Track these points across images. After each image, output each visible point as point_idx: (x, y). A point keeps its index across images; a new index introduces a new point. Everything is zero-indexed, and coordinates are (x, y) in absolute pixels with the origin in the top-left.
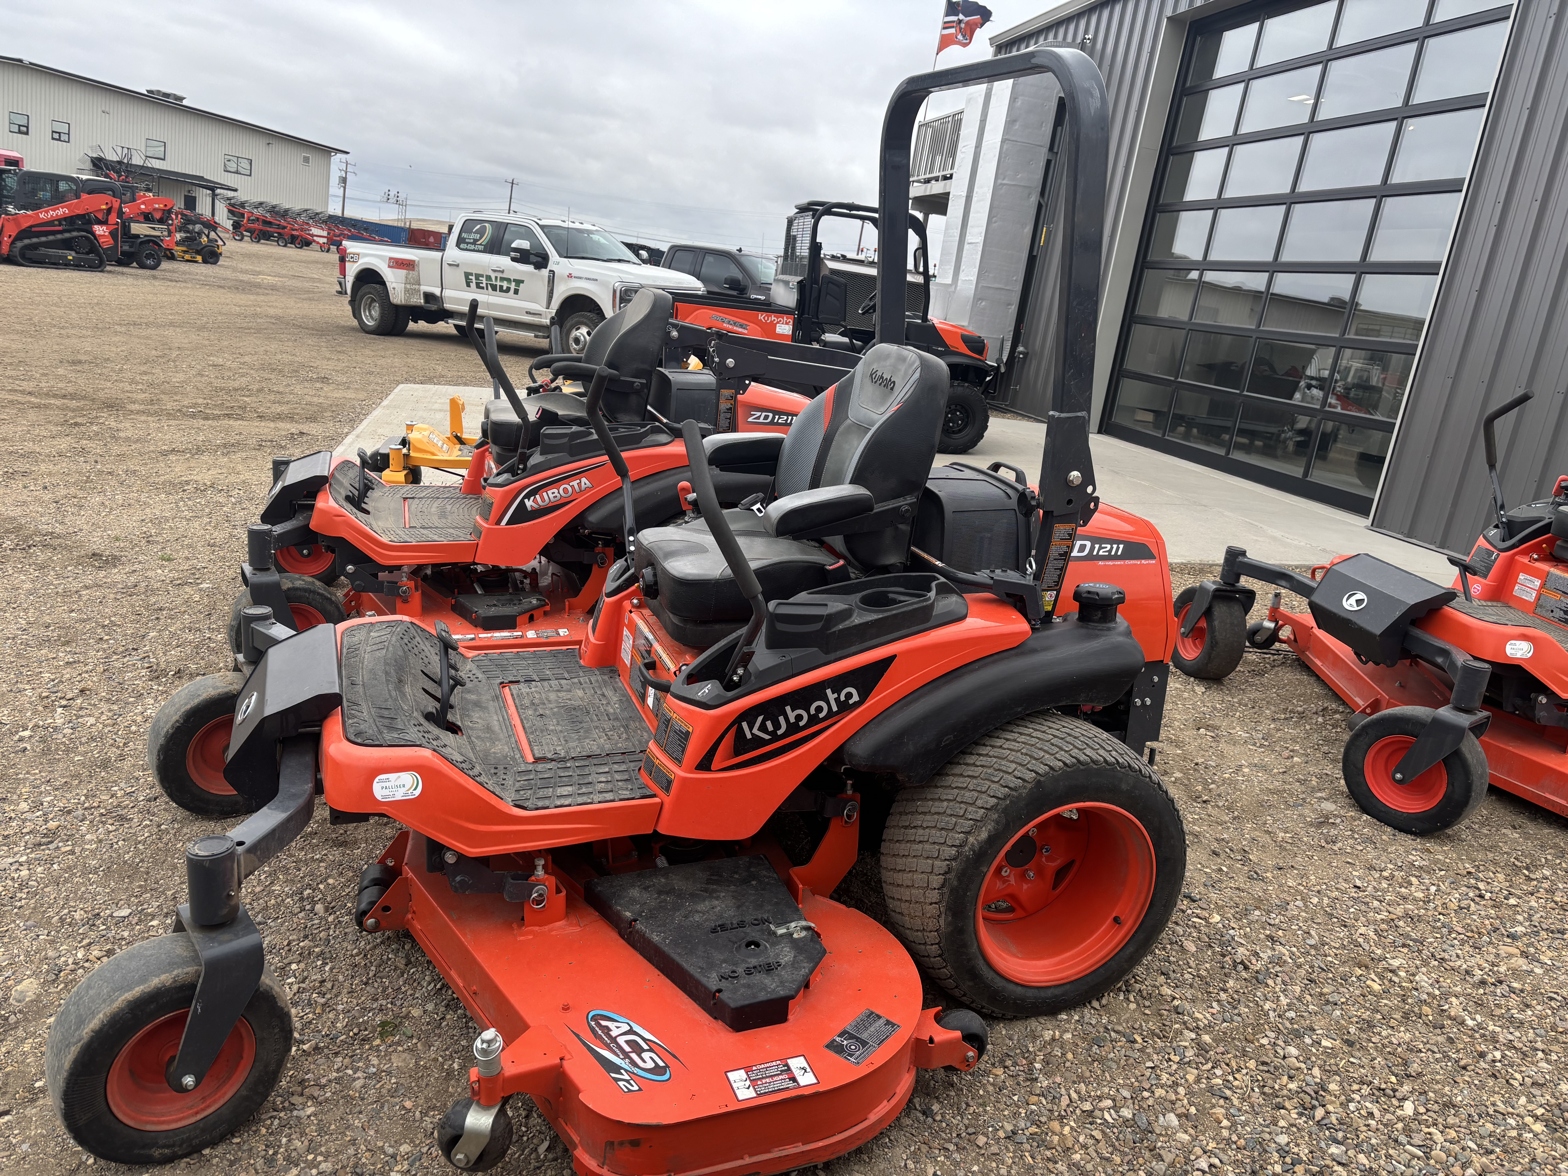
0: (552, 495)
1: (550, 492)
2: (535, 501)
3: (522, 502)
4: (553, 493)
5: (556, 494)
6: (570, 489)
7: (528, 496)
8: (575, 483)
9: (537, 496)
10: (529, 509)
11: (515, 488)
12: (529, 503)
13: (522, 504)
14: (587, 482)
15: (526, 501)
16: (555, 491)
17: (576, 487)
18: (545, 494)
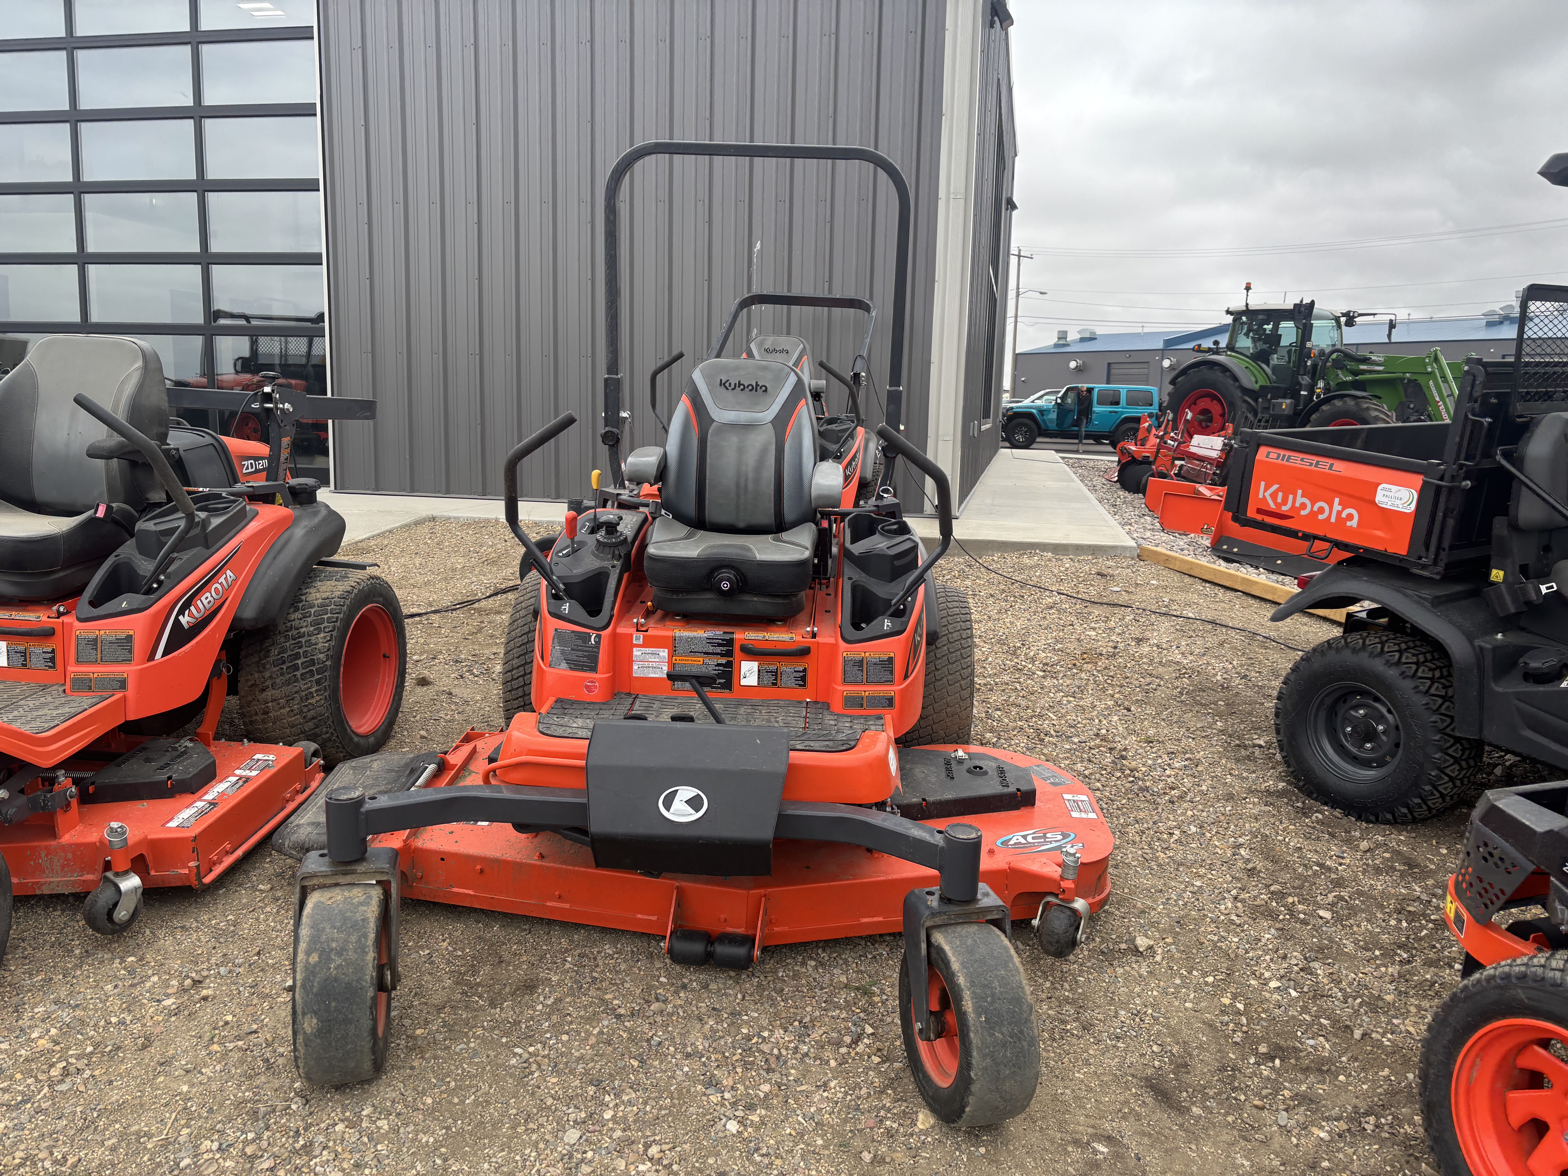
0: (206, 601)
1: (203, 599)
2: (191, 615)
3: (177, 620)
4: (207, 598)
5: (210, 598)
6: (220, 587)
7: (181, 612)
8: (222, 580)
9: (192, 608)
10: (186, 626)
11: (165, 607)
12: (185, 620)
13: (177, 622)
14: (232, 574)
15: (181, 618)
16: (208, 594)
17: (224, 583)
18: (199, 602)
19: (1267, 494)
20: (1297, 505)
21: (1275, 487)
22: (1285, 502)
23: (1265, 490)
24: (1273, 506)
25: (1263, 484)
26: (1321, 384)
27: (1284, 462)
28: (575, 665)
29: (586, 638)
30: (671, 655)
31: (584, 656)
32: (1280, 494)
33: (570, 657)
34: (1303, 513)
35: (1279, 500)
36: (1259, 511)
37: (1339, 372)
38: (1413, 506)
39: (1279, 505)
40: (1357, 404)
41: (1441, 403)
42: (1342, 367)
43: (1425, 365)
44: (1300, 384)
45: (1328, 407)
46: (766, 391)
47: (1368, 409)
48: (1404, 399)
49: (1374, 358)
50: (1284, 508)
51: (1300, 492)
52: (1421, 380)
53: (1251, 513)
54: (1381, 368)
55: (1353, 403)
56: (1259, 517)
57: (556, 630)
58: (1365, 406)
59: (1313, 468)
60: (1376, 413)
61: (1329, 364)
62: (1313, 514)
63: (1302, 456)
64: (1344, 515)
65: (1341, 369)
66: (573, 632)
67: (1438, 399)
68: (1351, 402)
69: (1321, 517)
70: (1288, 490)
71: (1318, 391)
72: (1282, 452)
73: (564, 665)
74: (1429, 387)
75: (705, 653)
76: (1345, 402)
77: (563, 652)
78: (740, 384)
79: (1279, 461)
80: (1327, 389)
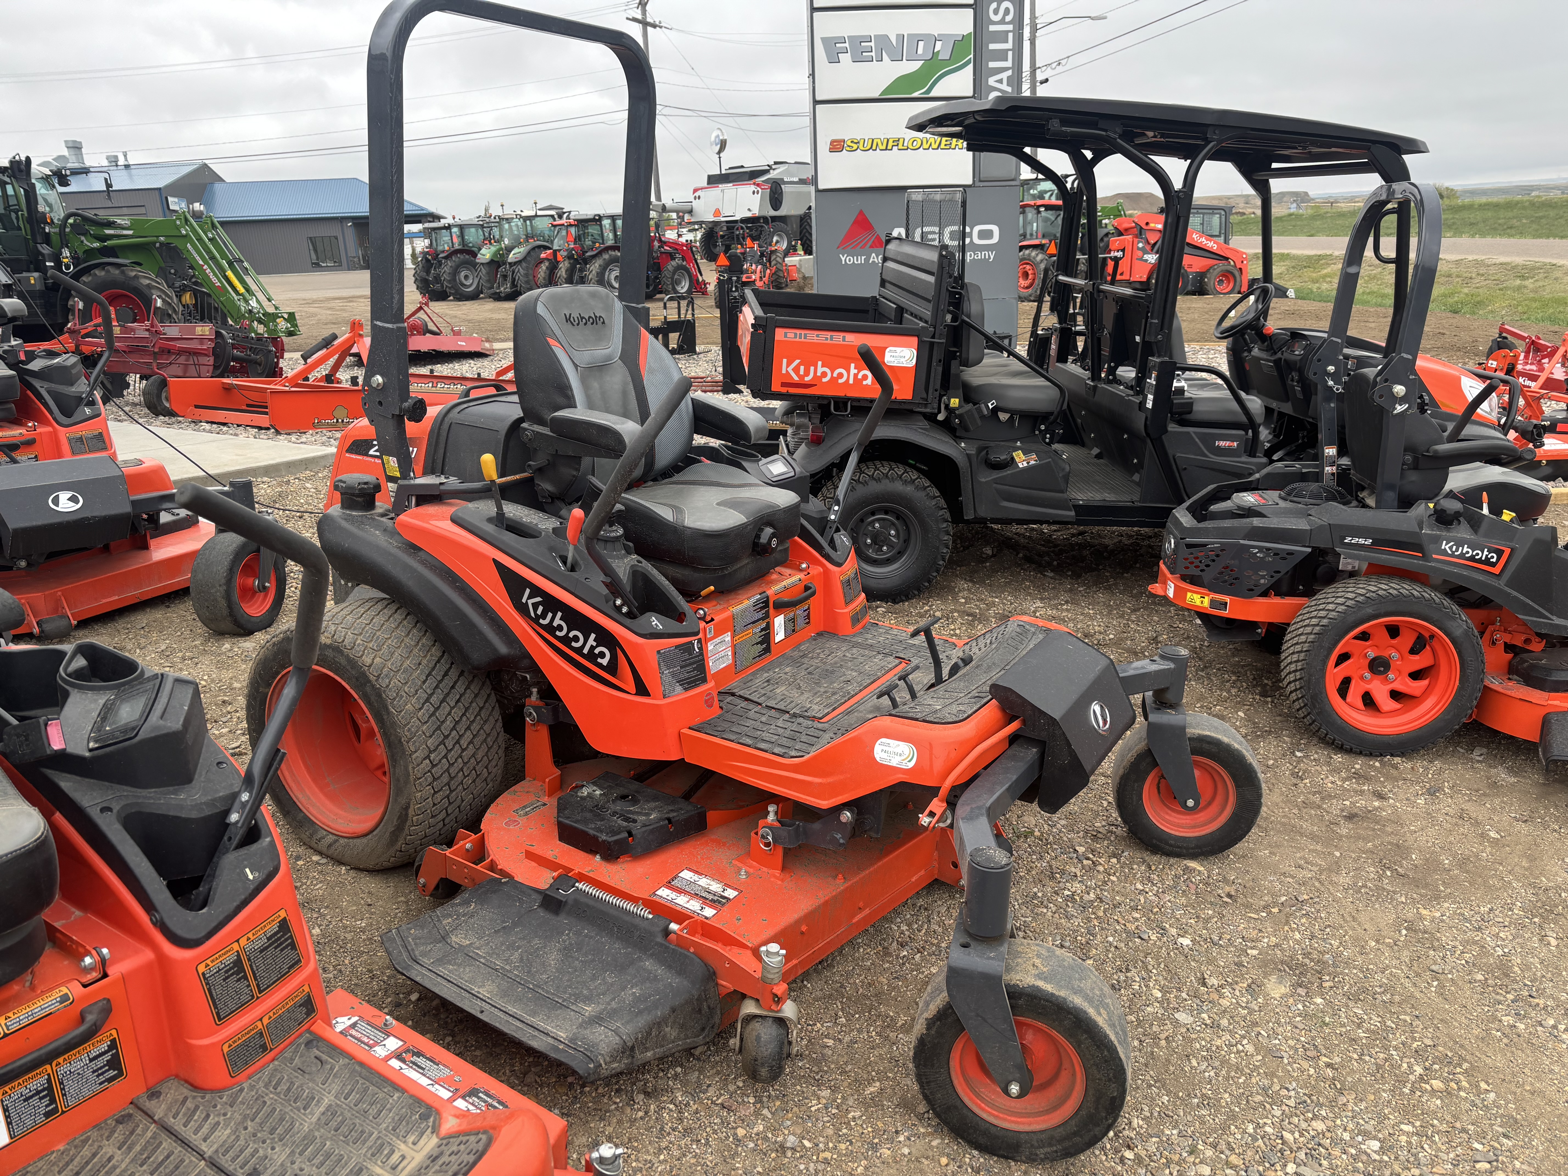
19: (790, 369)
20: (819, 374)
21: (797, 361)
22: (807, 373)
23: (788, 366)
24: (796, 378)
25: (785, 361)
26: (66, 252)
27: (803, 340)
28: (688, 683)
29: (689, 647)
30: (733, 637)
31: (694, 669)
32: (802, 368)
33: (682, 676)
34: (824, 380)
35: (802, 372)
36: (784, 385)
37: (83, 238)
38: (914, 361)
39: (802, 377)
40: (123, 272)
41: (205, 267)
42: (85, 233)
43: (178, 228)
44: (43, 255)
45: (90, 278)
46: (603, 323)
47: (136, 277)
48: (163, 265)
49: (119, 221)
50: (807, 379)
51: (820, 363)
52: (176, 242)
53: (776, 387)
54: (130, 232)
55: (117, 272)
56: (784, 390)
57: (659, 652)
58: (133, 274)
59: (829, 341)
60: (148, 282)
61: (67, 230)
62: (833, 380)
63: (816, 333)
64: (860, 376)
65: (84, 234)
66: (677, 647)
67: (201, 262)
68: (116, 272)
69: (840, 381)
70: (809, 363)
71: (66, 260)
72: (798, 332)
73: (679, 689)
74: (188, 251)
75: (753, 623)
76: (108, 271)
77: (673, 675)
78: (582, 318)
79: (798, 339)
80: (76, 260)
